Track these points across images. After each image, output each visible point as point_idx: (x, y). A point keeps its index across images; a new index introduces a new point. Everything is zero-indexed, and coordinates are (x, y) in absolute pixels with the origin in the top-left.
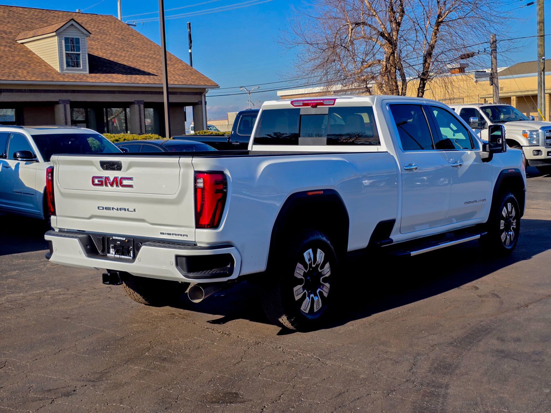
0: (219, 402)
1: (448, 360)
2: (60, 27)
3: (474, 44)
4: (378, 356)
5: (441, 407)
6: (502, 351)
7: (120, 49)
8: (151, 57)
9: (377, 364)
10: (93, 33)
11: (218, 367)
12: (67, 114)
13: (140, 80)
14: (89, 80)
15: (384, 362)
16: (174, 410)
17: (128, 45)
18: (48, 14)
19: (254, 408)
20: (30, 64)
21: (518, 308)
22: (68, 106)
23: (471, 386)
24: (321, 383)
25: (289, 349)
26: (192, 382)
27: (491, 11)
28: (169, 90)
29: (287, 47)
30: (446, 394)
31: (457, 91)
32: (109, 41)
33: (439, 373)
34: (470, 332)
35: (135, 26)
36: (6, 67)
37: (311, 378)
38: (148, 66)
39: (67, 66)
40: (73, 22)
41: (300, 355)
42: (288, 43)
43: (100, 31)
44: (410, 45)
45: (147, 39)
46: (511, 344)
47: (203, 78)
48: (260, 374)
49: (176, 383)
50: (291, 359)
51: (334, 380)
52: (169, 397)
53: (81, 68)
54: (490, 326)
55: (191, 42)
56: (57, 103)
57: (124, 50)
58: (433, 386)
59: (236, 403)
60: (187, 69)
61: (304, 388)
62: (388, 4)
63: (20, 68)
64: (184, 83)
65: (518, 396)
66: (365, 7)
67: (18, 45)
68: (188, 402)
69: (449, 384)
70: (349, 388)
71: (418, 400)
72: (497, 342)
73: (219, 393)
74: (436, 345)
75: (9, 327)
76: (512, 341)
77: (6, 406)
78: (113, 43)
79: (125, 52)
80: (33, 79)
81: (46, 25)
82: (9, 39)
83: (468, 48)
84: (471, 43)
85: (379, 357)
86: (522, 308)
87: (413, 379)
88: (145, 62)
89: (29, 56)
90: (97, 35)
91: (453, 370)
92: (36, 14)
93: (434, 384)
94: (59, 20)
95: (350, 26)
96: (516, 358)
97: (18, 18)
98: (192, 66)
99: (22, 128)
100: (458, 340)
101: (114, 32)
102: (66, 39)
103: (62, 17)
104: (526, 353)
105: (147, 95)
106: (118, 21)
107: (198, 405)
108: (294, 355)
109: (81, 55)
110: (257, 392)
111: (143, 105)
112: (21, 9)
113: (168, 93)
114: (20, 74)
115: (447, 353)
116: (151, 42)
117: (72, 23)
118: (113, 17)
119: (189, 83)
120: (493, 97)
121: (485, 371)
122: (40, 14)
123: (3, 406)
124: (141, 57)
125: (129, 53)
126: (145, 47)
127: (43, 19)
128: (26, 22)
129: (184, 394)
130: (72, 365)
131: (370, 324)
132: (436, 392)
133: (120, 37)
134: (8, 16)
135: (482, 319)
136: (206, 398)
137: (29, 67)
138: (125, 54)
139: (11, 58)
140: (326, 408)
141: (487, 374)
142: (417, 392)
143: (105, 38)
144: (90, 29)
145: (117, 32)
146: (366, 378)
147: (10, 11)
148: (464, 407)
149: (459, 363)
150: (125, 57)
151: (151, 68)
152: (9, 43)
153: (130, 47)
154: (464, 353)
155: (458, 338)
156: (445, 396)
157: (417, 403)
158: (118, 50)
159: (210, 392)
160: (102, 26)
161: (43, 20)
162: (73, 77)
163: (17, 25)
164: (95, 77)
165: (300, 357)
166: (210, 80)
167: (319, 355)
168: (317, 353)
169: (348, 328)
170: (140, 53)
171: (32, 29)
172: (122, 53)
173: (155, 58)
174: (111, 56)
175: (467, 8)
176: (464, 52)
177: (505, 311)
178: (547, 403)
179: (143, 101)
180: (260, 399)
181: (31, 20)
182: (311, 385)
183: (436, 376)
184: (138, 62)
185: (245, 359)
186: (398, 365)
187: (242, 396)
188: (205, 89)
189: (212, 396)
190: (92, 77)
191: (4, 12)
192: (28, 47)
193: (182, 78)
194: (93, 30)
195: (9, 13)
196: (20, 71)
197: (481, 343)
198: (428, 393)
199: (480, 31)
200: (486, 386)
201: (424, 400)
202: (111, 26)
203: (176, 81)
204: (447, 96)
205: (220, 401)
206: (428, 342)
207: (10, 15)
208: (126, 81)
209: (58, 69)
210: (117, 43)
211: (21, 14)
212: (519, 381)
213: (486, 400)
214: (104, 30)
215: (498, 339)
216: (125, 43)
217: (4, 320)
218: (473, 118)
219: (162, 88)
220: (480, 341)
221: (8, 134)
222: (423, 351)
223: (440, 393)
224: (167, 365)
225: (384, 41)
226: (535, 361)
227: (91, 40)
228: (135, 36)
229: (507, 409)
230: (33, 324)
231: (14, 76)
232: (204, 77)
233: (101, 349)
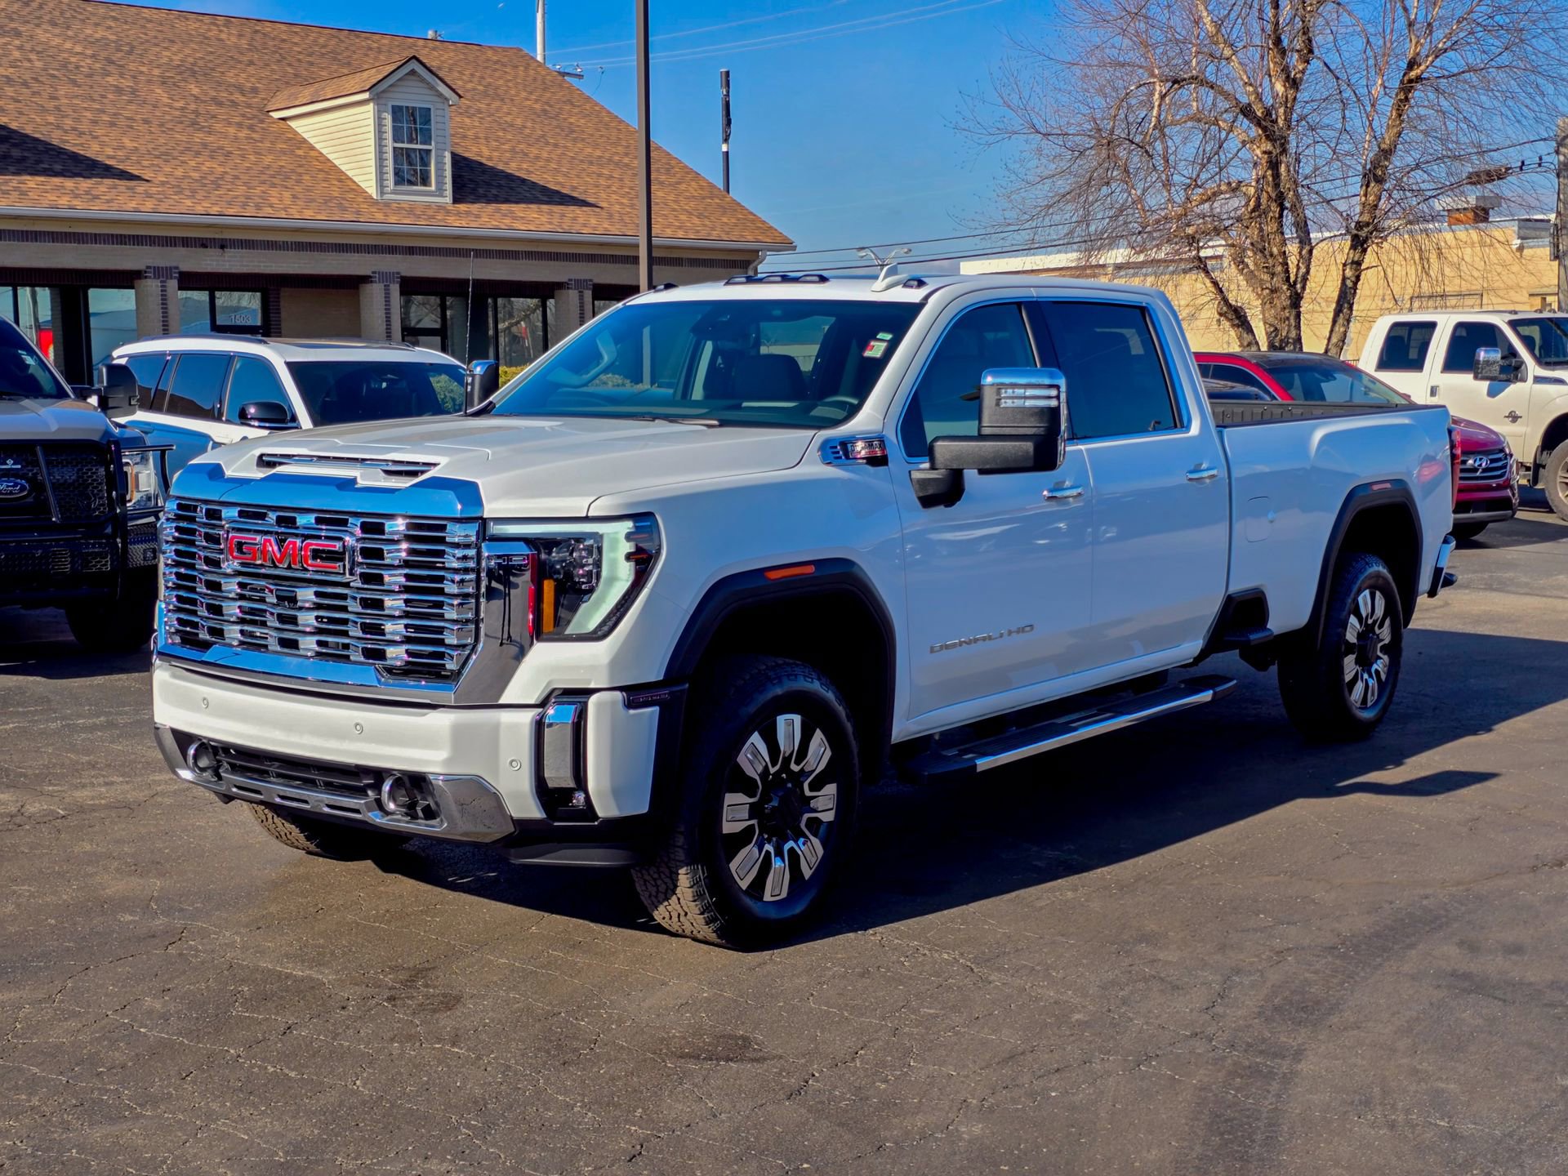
0: (698, 1057)
1: (1312, 990)
2: (380, 77)
3: (1508, 143)
4: (1130, 969)
5: (1271, 1104)
6: (1467, 976)
7: (538, 140)
8: (617, 164)
9: (1122, 990)
10: (468, 95)
11: (709, 971)
12: (392, 311)
13: (585, 225)
14: (452, 220)
15: (1141, 985)
16: (584, 1069)
17: (558, 130)
18: (352, 42)
19: (784, 1077)
20: (300, 174)
21: (1534, 869)
22: (395, 289)
23: (1363, 1058)
24: (968, 1026)
25: (897, 938)
26: (639, 1005)
27: (1562, 51)
28: (654, 254)
29: (980, 141)
30: (1291, 1073)
31: (1452, 274)
32: (508, 119)
33: (1284, 1020)
34: (1389, 922)
35: (580, 76)
36: (239, 182)
37: (943, 1012)
38: (609, 187)
39: (397, 183)
40: (414, 65)
41: (925, 955)
42: (985, 132)
43: (485, 92)
44: (1325, 142)
45: (609, 112)
46: (1494, 960)
47: (753, 221)
48: (812, 995)
49: (598, 1005)
50: (898, 962)
51: (1001, 1021)
52: (575, 1038)
53: (433, 188)
54: (1447, 910)
55: (728, 122)
56: (365, 279)
57: (547, 143)
58: (1261, 1052)
59: (742, 1060)
60: (712, 198)
61: (922, 1036)
62: (1269, 28)
63: (274, 185)
64: (703, 234)
65: (1485, 1090)
66: (1203, 34)
67: (273, 123)
68: (622, 1051)
69: (1305, 1050)
70: (1038, 1045)
71: (1214, 1083)
72: (1458, 951)
73: (702, 1036)
74: (1289, 949)
75: (200, 845)
76: (1499, 953)
77: (173, 1034)
78: (519, 122)
79: (549, 148)
80: (308, 214)
81: (346, 71)
82: (249, 106)
83: (1492, 153)
84: (1499, 139)
85: (1130, 972)
86: (1547, 868)
87: (1210, 1030)
88: (600, 175)
89: (300, 152)
90: (478, 101)
91: (1324, 1014)
92: (322, 41)
93: (1264, 1047)
94: (382, 58)
95: (1158, 88)
96: (1501, 996)
97: (276, 52)
98: (728, 192)
99: (265, 342)
100: (1351, 941)
101: (524, 94)
102: (397, 112)
103: (389, 51)
104: (1530, 984)
105: (603, 265)
106: (536, 64)
107: (645, 1061)
108: (909, 953)
109: (433, 154)
110: (798, 1037)
111: (590, 292)
112: (283, 27)
113: (652, 261)
114: (274, 201)
115: (1316, 972)
116: (621, 122)
117: (414, 68)
118: (522, 53)
119: (714, 234)
120: (1558, 294)
121: (1408, 1022)
122: (333, 42)
123: (168, 1033)
124: (591, 163)
125: (559, 151)
126: (602, 136)
127: (339, 54)
128: (296, 64)
129: (614, 1032)
130: (345, 946)
131: (1121, 889)
132: (1267, 1066)
133: (537, 106)
134: (249, 45)
135: (1429, 891)
136: (667, 1045)
137: (299, 181)
138: (550, 153)
139: (252, 158)
140: (970, 1089)
141: (1412, 1030)
142: (1216, 1064)
143: (498, 110)
144: (460, 83)
145: (531, 93)
146: (1087, 1022)
147: (257, 32)
148: (1334, 1109)
149: (1342, 999)
150: (548, 160)
151: (615, 192)
152: (249, 119)
153: (563, 134)
154: (1362, 974)
155: (1353, 936)
156: (1287, 1079)
157: (1211, 1091)
158: (532, 140)
159: (680, 1032)
160: (491, 76)
161: (340, 57)
162: (411, 211)
163: (273, 71)
164: (468, 213)
165: (924, 960)
166: (771, 228)
167: (975, 958)
168: (969, 953)
169: (1061, 895)
170: (589, 150)
171: (308, 82)
172: (541, 149)
173: (627, 165)
174: (511, 159)
175: (1494, 43)
176: (1477, 164)
177: (1497, 875)
178: (1559, 1111)
179: (591, 280)
180: (804, 1056)
181: (310, 59)
182: (939, 1031)
183: (1273, 1028)
184: (584, 175)
185: (780, 958)
186: (1179, 995)
187: (757, 1044)
188: (758, 251)
189: (683, 1042)
190: (458, 214)
191: (240, 36)
192: (299, 130)
193: (696, 221)
194: (469, 86)
195: (252, 39)
196: (274, 192)
197: (1414, 952)
198: (1245, 1068)
199: (1527, 106)
200: (1404, 1061)
201: (1230, 1084)
202: (515, 77)
203: (680, 228)
204: (1426, 288)
205: (701, 1055)
206: (1268, 943)
207: (255, 43)
208: (548, 227)
209: (372, 191)
210: (529, 124)
211: (284, 41)
212: (1495, 1052)
213: (1395, 1096)
214: (497, 88)
215: (1461, 944)
216: (550, 124)
217: (189, 828)
218: (1485, 351)
219: (637, 246)
220: (1412, 946)
221: (228, 358)
222: (1252, 964)
223: (1275, 1070)
224: (581, 959)
225: (1255, 131)
226: (1552, 1005)
227: (461, 114)
228: (578, 106)
229: (1447, 1120)
230: (259, 842)
231: (258, 207)
232: (755, 219)
233: (421, 911)
